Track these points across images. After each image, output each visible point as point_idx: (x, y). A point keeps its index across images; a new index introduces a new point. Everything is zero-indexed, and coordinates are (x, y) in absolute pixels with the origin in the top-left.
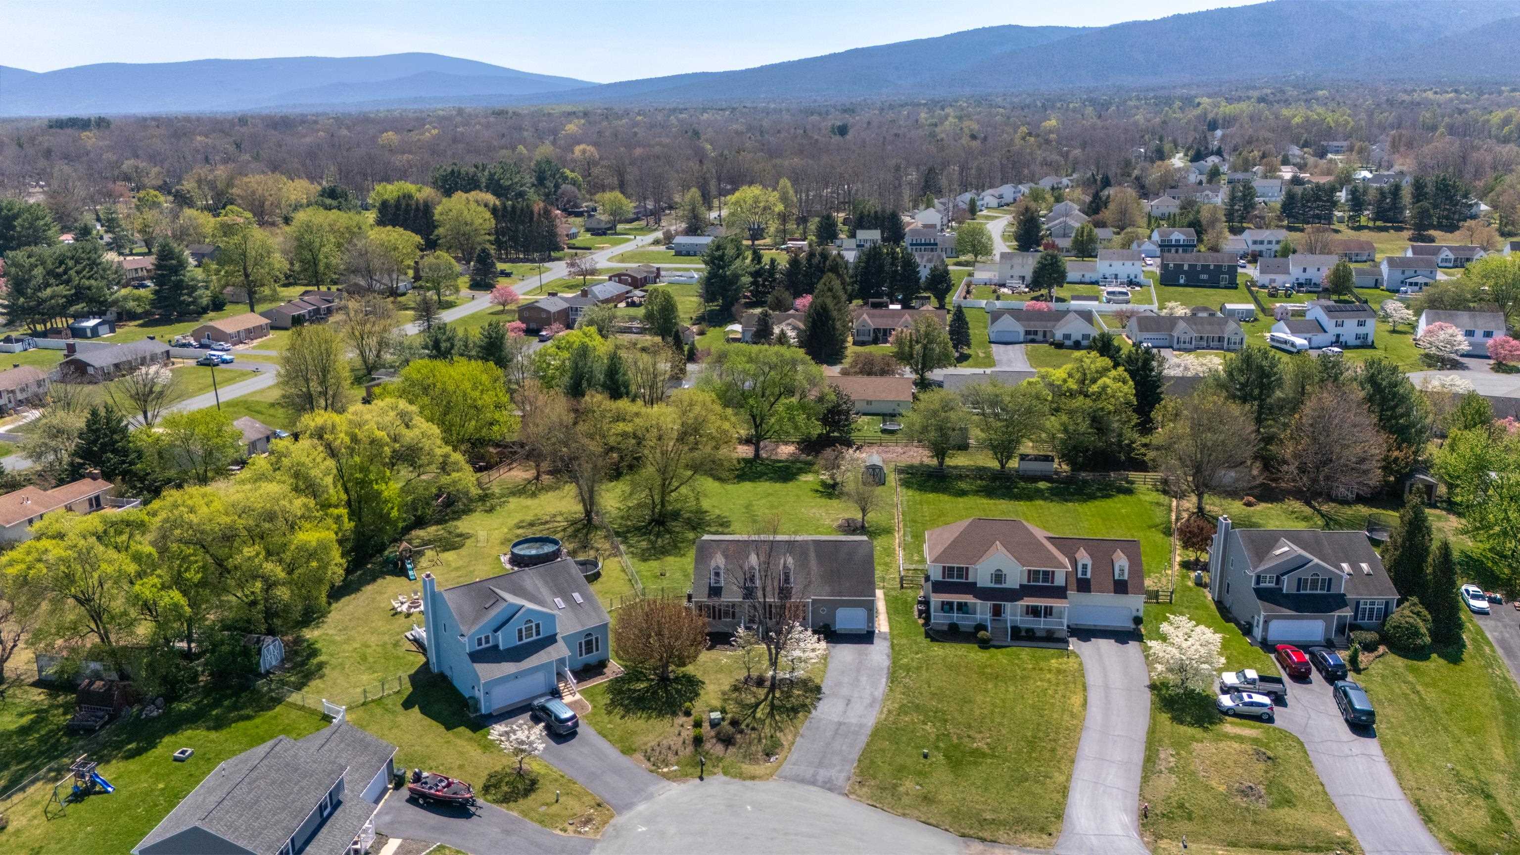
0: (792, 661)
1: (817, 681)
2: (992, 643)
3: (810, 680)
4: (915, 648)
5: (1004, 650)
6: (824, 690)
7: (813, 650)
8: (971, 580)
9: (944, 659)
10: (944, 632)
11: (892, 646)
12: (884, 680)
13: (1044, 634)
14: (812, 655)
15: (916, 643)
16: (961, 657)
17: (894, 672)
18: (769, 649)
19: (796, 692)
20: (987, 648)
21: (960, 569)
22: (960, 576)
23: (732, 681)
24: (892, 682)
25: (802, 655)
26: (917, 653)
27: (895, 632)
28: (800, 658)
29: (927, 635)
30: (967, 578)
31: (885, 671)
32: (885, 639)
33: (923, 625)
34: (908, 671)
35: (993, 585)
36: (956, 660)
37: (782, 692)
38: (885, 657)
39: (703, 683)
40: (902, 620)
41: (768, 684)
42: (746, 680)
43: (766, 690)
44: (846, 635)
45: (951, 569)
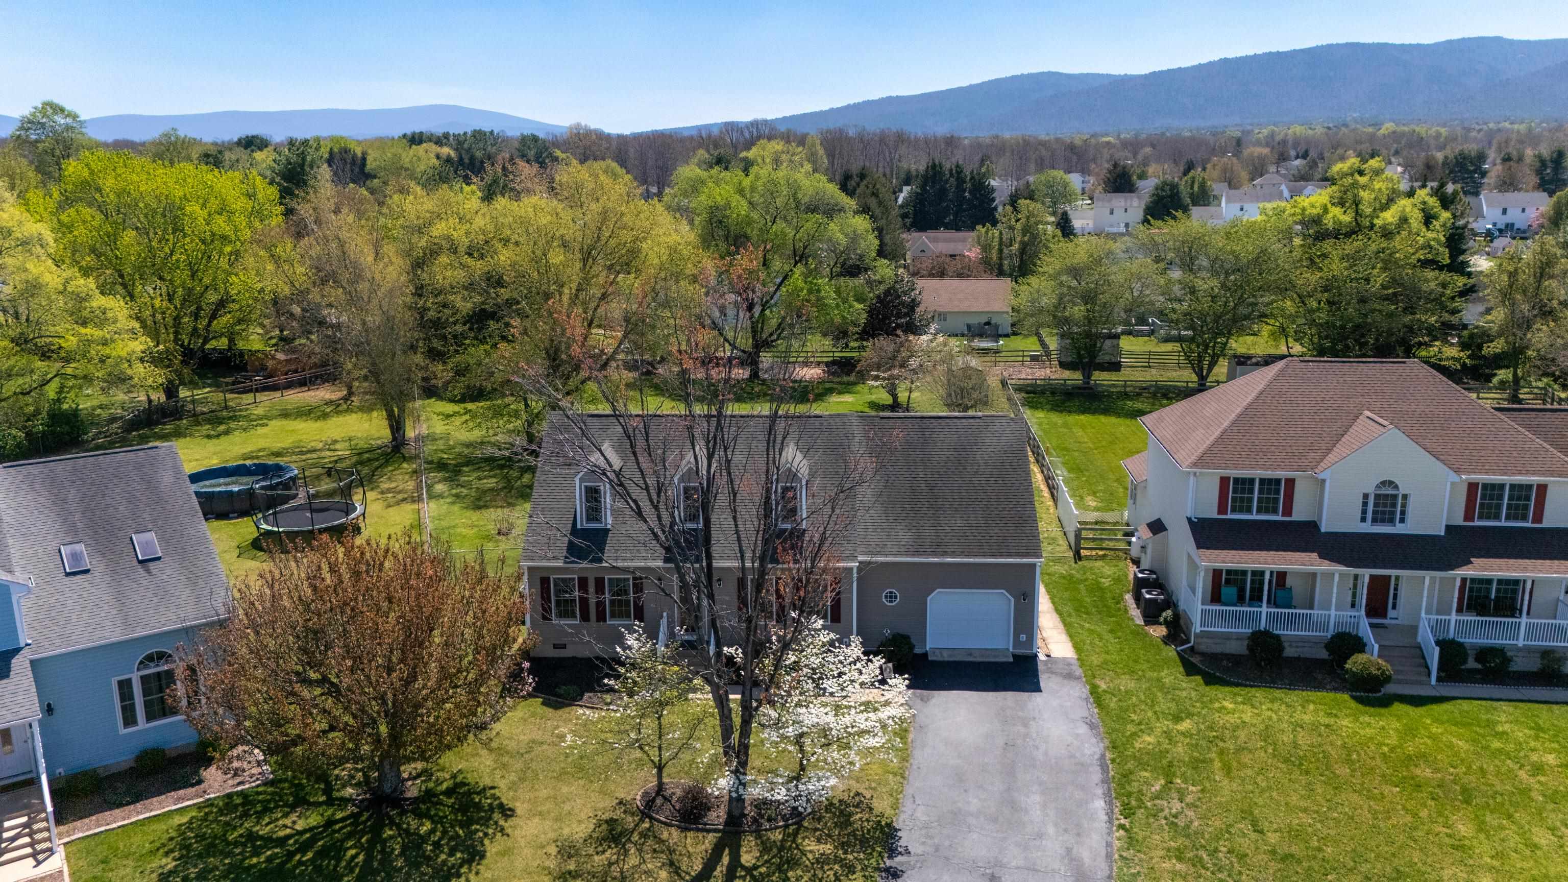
0: (799, 740)
1: (881, 805)
2: (1391, 689)
3: (859, 802)
4: (1164, 704)
5: (1437, 708)
6: (906, 839)
7: (868, 706)
8: (1299, 514)
9: (1267, 735)
10: (1235, 660)
11: (1096, 696)
12: (1099, 804)
13: (1533, 664)
14: (864, 721)
15: (1166, 690)
16: (1315, 727)
17: (1126, 776)
18: (722, 702)
19: (812, 847)
20: (1385, 702)
21: (1270, 485)
22: (1267, 506)
23: (605, 806)
24: (1128, 812)
25: (831, 719)
26: (1177, 719)
27: (1095, 660)
28: (825, 731)
29: (1190, 669)
30: (1288, 511)
31: (1096, 776)
32: (1069, 676)
33: (1169, 639)
34: (1168, 773)
35: (1368, 528)
36: (1304, 739)
37: (766, 847)
38: (1083, 729)
39: (508, 812)
40: (1102, 629)
41: (717, 816)
42: (649, 803)
43: (711, 838)
44: (957, 664)
45: (1244, 484)
